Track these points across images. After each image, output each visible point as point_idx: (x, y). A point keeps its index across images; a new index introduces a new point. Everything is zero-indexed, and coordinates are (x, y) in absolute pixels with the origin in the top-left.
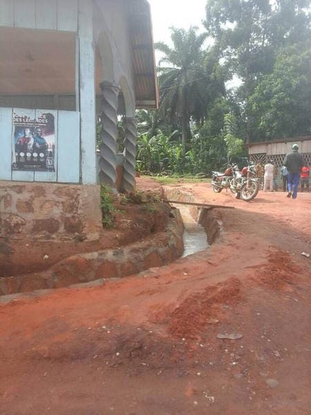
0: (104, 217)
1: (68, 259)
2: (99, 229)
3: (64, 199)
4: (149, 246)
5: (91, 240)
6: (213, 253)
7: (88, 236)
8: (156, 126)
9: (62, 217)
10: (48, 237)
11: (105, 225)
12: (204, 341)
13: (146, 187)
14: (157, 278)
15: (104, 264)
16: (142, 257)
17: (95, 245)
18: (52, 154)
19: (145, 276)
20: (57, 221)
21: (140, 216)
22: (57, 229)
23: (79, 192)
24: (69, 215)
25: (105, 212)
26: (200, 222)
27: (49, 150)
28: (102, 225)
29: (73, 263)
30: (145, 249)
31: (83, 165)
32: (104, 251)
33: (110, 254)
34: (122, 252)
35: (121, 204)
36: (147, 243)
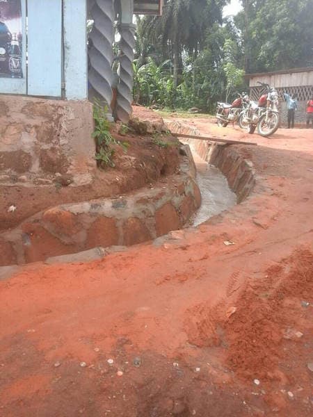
0: (97, 151)
1: (46, 212)
2: (91, 169)
3: (38, 121)
4: (162, 194)
5: (79, 185)
6: (257, 209)
7: (75, 179)
8: (145, 55)
9: (35, 149)
10: (15, 179)
11: (99, 162)
12: (291, 385)
13: (142, 117)
14: (184, 249)
15: (98, 220)
16: (152, 211)
17: (86, 192)
18: (18, 51)
19: (166, 246)
20: (28, 156)
21: (147, 152)
22: (28, 167)
23: (60, 112)
24: (46, 147)
25: (100, 144)
26: (212, 162)
27: (13, 43)
28: (95, 162)
29: (53, 219)
30: (156, 199)
31: (67, 69)
32: (98, 201)
33: (107, 206)
34: (125, 203)
35: (119, 134)
36: (159, 190)
